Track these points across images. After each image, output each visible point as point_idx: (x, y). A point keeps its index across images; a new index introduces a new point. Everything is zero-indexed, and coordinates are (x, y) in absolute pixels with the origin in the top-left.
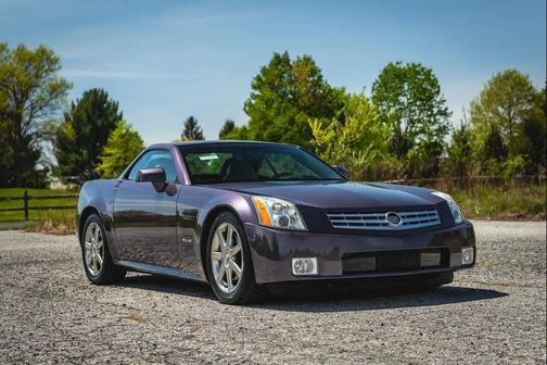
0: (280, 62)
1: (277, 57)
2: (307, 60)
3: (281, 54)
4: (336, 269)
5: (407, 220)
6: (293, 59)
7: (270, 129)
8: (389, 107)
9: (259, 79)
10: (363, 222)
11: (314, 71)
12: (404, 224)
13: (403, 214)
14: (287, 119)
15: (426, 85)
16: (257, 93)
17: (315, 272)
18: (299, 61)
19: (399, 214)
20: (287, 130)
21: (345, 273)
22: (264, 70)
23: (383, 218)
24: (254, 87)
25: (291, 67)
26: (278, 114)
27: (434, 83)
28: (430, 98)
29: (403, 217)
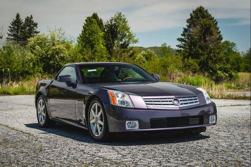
5: (182, 102)
10: (161, 104)
12: (181, 104)
13: (181, 99)
19: (179, 99)
23: (171, 101)
29: (181, 101)
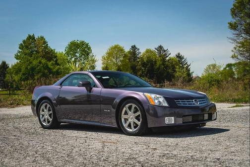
0: (31, 38)
1: (30, 36)
2: (42, 38)
3: (31, 35)
4: (180, 121)
6: (36, 37)
7: (31, 65)
8: (72, 57)
9: (21, 45)
10: (187, 103)
11: (45, 42)
12: (200, 104)
13: (198, 100)
14: (38, 61)
15: (86, 49)
16: (20, 50)
17: (173, 122)
18: (39, 38)
20: (38, 66)
21: (183, 123)
22: (24, 42)
23: (193, 102)
24: (20, 48)
25: (35, 40)
26: (34, 59)
27: (89, 49)
28: (88, 54)
